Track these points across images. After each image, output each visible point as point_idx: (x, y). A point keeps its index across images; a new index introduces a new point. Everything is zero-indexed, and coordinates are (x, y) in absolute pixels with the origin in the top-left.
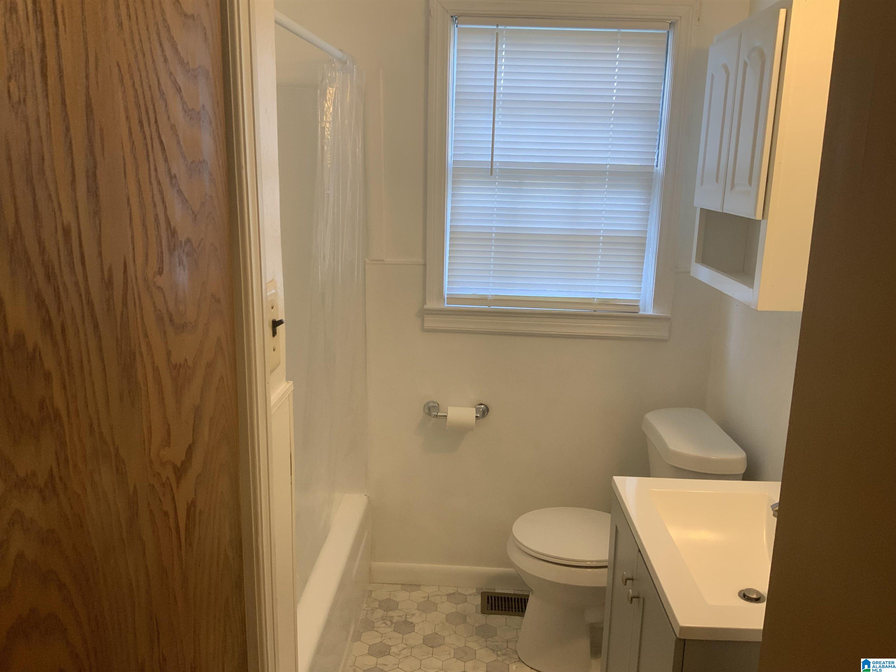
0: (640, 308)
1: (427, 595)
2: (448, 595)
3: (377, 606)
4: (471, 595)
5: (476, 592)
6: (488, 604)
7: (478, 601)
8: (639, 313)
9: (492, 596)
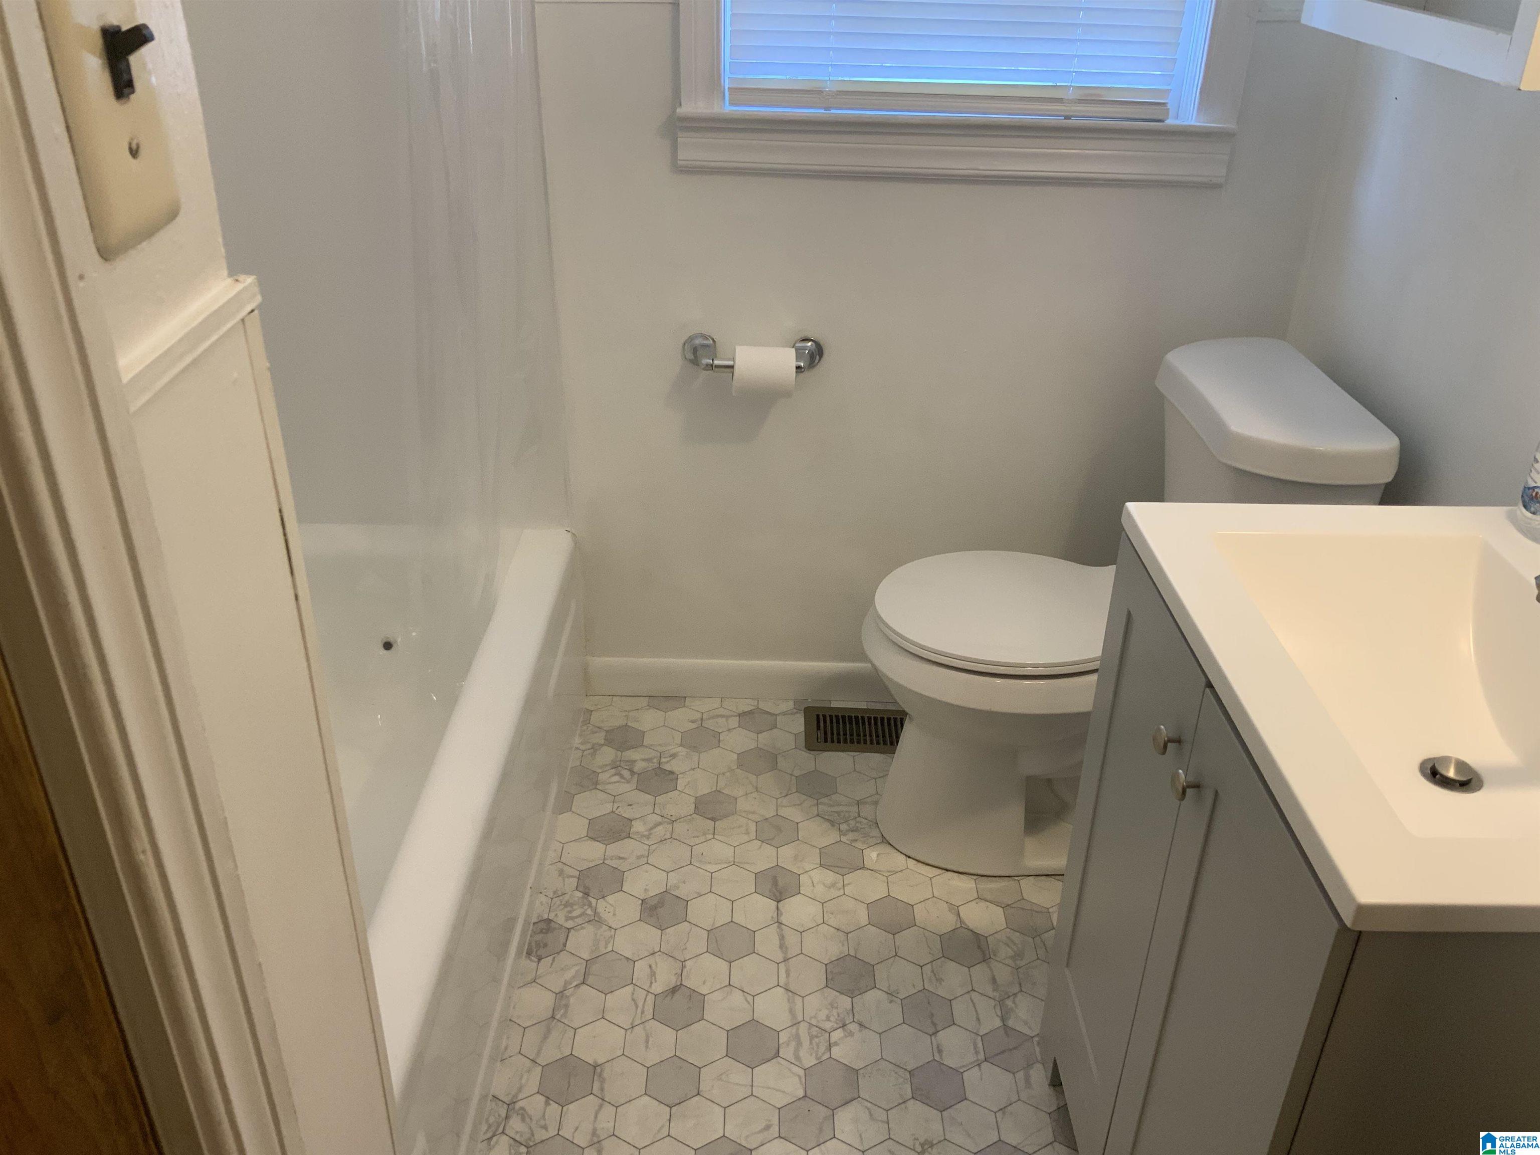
0: (1169, 109)
1: (700, 715)
2: (739, 715)
3: (602, 742)
4: (784, 714)
5: (795, 708)
6: (818, 730)
7: (798, 724)
8: (1166, 122)
9: (826, 716)
